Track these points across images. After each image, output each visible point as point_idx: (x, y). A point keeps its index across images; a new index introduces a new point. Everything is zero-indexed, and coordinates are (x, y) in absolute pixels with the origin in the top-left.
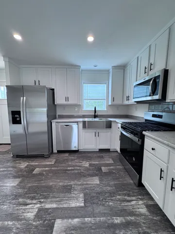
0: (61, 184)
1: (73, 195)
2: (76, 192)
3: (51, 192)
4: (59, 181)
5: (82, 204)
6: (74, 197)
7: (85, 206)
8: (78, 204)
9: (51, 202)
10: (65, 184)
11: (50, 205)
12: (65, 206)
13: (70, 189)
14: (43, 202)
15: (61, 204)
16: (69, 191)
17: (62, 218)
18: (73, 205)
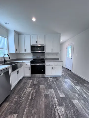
0: (44, 100)
1: (50, 93)
2: (48, 92)
3: (50, 104)
4: (41, 102)
5: (53, 90)
6: (51, 93)
7: (53, 89)
8: (53, 91)
9: (54, 101)
10: (44, 97)
11: (56, 101)
12: (55, 95)
13: (47, 94)
14: (56, 106)
15: (54, 97)
16: (48, 95)
17: (59, 95)
18: (54, 92)
